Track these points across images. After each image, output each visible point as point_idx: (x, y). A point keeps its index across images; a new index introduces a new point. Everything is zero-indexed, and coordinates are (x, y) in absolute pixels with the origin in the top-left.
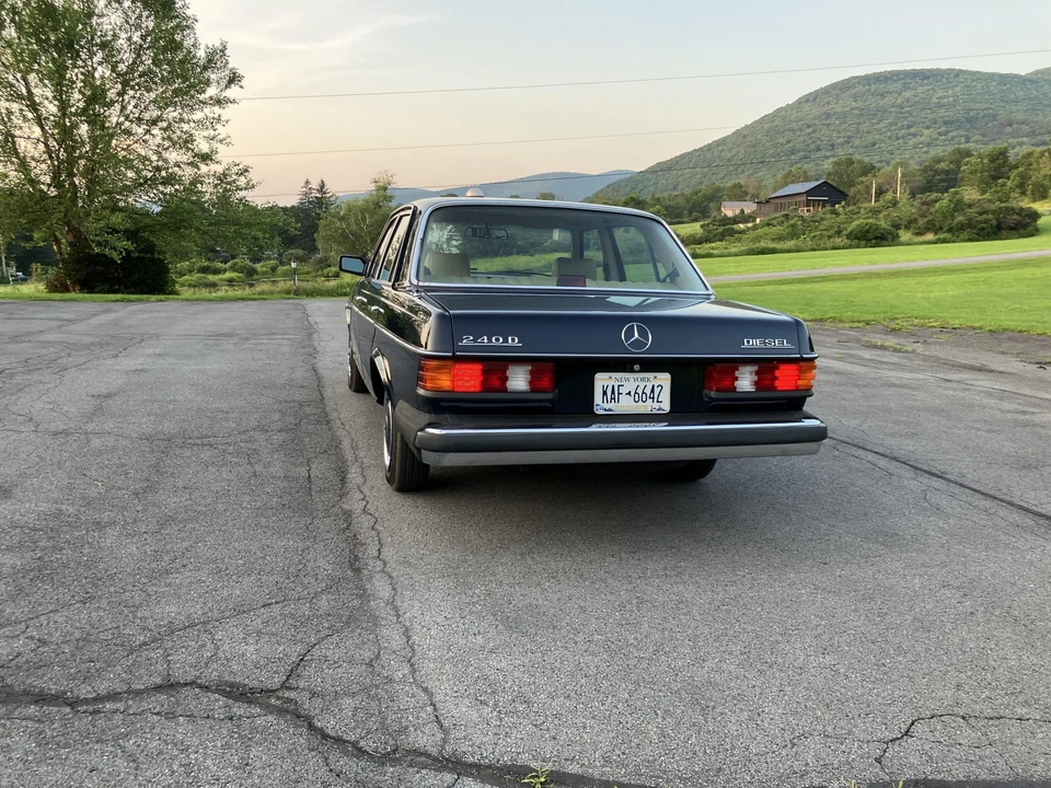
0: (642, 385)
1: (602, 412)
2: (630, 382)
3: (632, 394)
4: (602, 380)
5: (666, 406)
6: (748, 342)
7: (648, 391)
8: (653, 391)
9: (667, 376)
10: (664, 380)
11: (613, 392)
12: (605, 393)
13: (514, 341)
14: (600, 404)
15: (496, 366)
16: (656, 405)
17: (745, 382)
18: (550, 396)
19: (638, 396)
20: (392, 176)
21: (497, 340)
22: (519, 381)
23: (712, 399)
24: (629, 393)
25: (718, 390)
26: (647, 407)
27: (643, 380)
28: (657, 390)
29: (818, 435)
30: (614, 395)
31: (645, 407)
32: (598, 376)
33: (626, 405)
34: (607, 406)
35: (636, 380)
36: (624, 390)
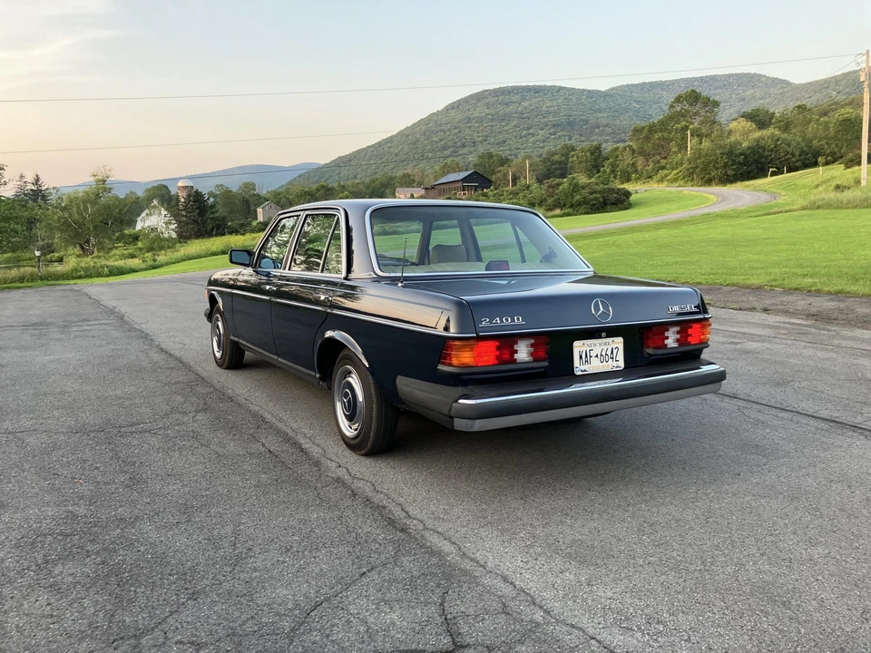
0: (605, 348)
1: (580, 373)
2: (597, 346)
3: (599, 356)
4: (579, 347)
5: (622, 364)
6: (672, 309)
7: (609, 353)
8: (612, 353)
9: (621, 340)
10: (619, 342)
11: (586, 356)
12: (581, 357)
13: (518, 320)
14: (579, 367)
15: (507, 342)
16: (615, 364)
17: (671, 341)
18: (546, 364)
19: (603, 358)
20: (110, 170)
21: (507, 320)
22: (523, 353)
23: (650, 355)
24: (597, 356)
25: (654, 348)
26: (610, 366)
27: (605, 344)
28: (615, 352)
29: (720, 377)
30: (586, 358)
31: (608, 366)
32: (576, 344)
33: (595, 366)
34: (583, 368)
35: (600, 344)
36: (593, 354)
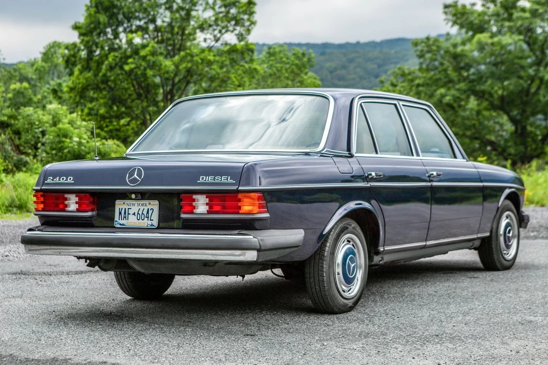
0: (142, 208)
1: (118, 226)
2: (135, 206)
3: (136, 214)
4: (120, 205)
5: (156, 223)
6: (203, 178)
7: (145, 212)
8: (148, 212)
9: (157, 202)
10: (154, 205)
11: (125, 213)
12: (120, 213)
13: (70, 180)
14: (118, 221)
16: (150, 223)
17: (201, 207)
19: (139, 216)
21: (63, 179)
22: (72, 204)
24: (134, 214)
26: (145, 223)
27: (142, 205)
28: (150, 212)
30: (126, 215)
32: (118, 202)
33: (132, 221)
34: (121, 222)
35: (138, 205)
36: (131, 212)
